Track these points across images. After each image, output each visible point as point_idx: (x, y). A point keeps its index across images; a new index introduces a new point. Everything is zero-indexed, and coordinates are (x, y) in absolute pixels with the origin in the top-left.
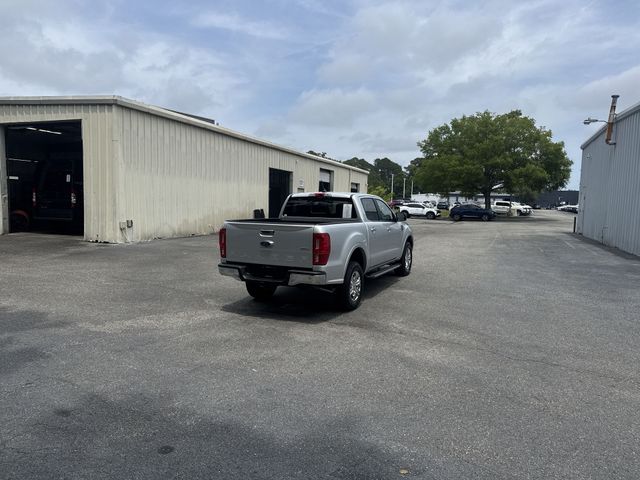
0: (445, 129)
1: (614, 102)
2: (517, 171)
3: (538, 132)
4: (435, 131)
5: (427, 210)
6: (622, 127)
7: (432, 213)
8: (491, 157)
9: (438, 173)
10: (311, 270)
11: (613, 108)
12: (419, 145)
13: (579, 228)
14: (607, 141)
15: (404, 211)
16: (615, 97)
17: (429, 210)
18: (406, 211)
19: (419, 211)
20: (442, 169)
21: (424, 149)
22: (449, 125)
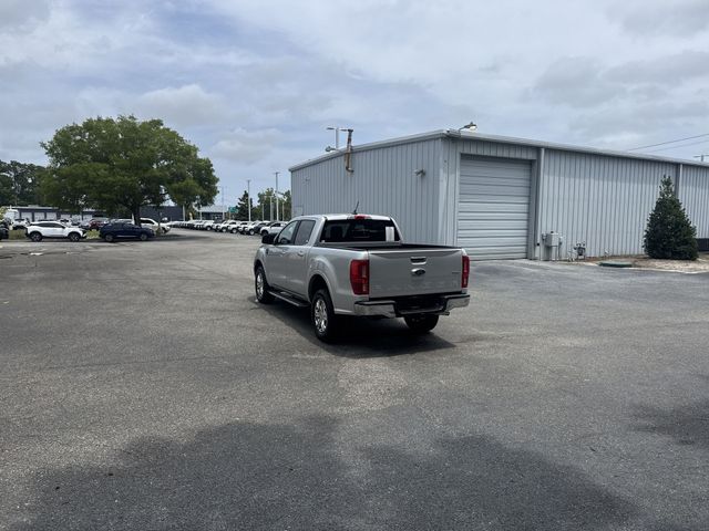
1: (350, 135)
4: (63, 131)
5: (69, 230)
7: (77, 234)
10: (460, 293)
11: (349, 140)
12: (43, 145)
14: (347, 168)
15: (34, 232)
16: (350, 131)
17: (72, 230)
18: (38, 233)
19: (58, 231)
20: (86, 178)
21: (51, 152)
22: (80, 125)
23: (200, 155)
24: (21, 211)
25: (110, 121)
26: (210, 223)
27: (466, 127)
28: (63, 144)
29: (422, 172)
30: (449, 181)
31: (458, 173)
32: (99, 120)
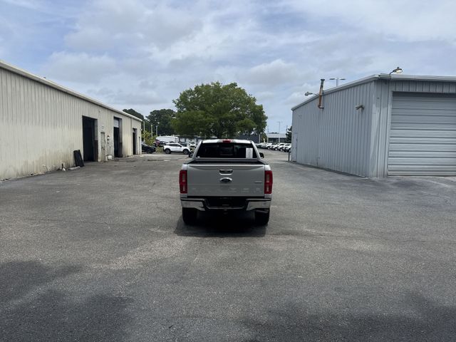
0: (190, 92)
1: (322, 83)
2: (239, 122)
3: (250, 98)
4: (184, 93)
5: (183, 148)
6: (328, 99)
7: (187, 150)
8: (224, 113)
9: (189, 123)
10: (263, 197)
11: (322, 86)
12: (174, 102)
13: (292, 158)
14: (319, 106)
15: (167, 149)
16: (323, 80)
17: (185, 148)
18: (169, 149)
19: (178, 149)
20: (192, 120)
21: (177, 105)
22: (193, 89)
23: (257, 103)
24: (180, 138)
25: (208, 86)
26: (270, 144)
27: (394, 71)
28: (183, 100)
29: (361, 107)
30: (381, 114)
31: (390, 107)
32: (203, 85)
